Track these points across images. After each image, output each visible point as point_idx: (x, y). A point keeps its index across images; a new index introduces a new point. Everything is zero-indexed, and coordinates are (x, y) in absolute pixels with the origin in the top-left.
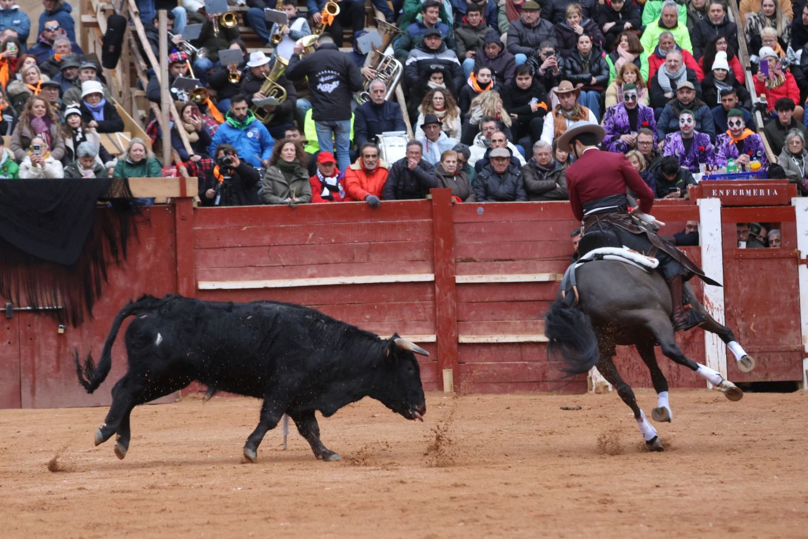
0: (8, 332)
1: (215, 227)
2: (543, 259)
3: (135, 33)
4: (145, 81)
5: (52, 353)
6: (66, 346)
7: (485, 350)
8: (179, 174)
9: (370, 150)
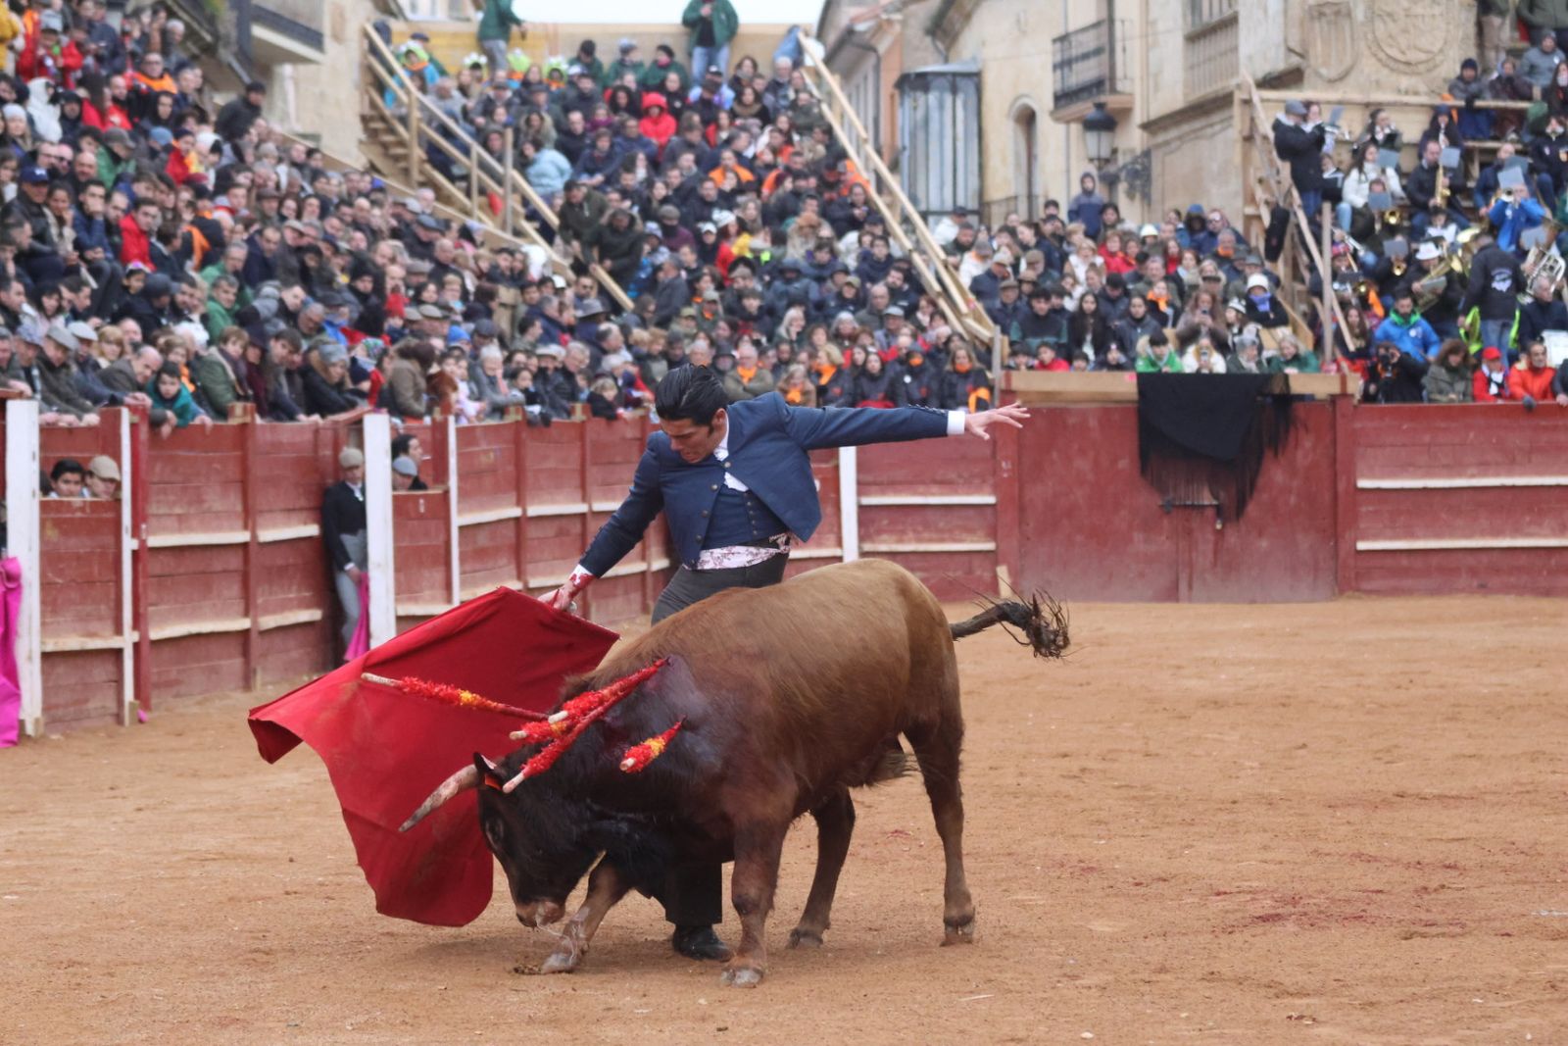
0: (1166, 527)
1: (1376, 425)
3: (1298, 226)
4: (1307, 275)
5: (1211, 546)
6: (1223, 542)
8: (1339, 369)
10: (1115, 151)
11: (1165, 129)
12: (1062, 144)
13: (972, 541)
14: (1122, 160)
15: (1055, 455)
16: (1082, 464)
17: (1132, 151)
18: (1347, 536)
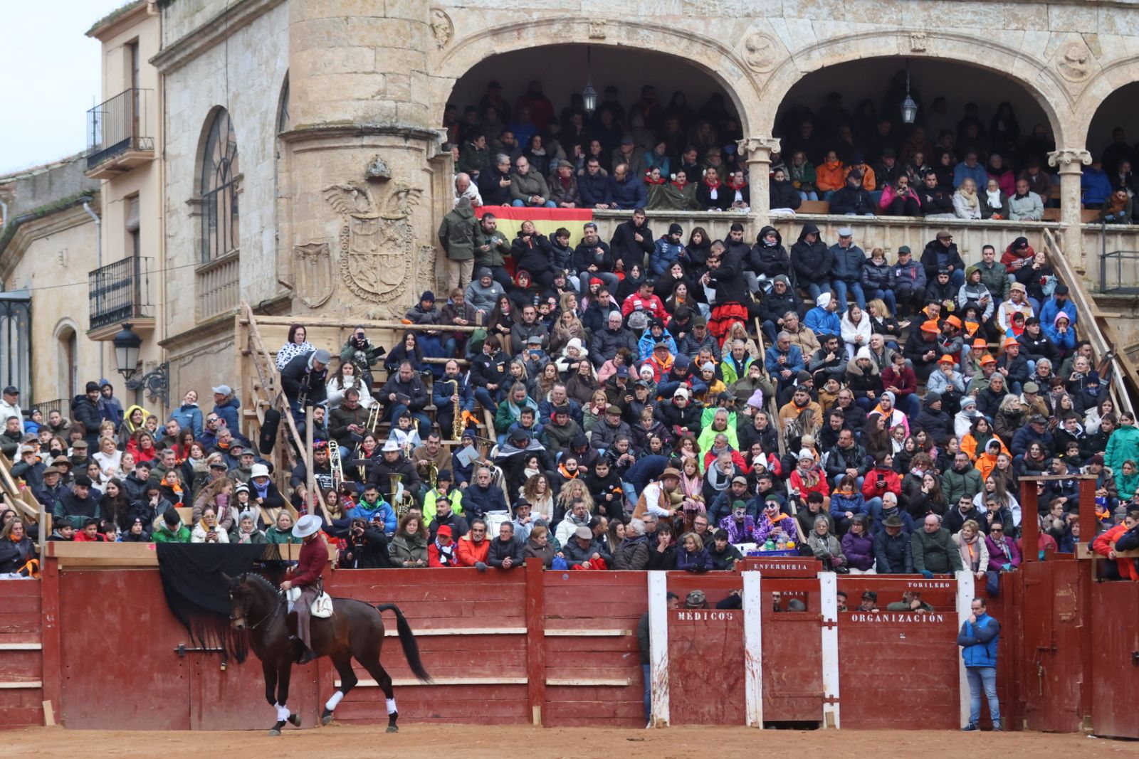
0: (181, 668)
1: (350, 585)
2: (616, 618)
3: (287, 425)
4: (294, 465)
5: (216, 686)
6: (227, 680)
7: (567, 691)
9: (478, 525)
10: (140, 364)
11: (180, 346)
12: (98, 357)
13: (22, 681)
14: (146, 371)
15: (89, 609)
16: (112, 618)
17: (154, 364)
18: (327, 675)
